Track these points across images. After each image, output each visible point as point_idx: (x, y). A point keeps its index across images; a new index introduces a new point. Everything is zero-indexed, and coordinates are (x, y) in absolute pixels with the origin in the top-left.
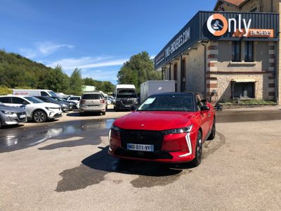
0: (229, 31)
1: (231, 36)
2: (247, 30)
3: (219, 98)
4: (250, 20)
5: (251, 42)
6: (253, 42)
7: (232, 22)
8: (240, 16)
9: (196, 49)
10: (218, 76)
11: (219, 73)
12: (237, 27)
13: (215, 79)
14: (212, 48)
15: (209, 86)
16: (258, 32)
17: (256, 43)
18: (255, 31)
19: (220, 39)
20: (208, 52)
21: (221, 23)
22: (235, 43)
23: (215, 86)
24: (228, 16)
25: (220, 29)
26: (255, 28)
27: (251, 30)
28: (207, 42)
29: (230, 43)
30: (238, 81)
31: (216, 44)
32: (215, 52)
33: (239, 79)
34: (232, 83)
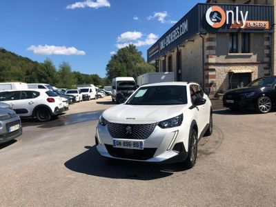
0: (227, 23)
1: (228, 28)
2: (244, 22)
3: (218, 88)
4: (247, 12)
5: (247, 33)
6: (249, 33)
7: (230, 14)
8: (237, 7)
9: (193, 41)
10: (216, 68)
11: (217, 64)
12: (235, 19)
13: (214, 70)
14: (210, 40)
15: (207, 77)
16: (254, 24)
17: (252, 35)
18: (252, 23)
19: (219, 31)
20: (207, 44)
21: (219, 15)
22: (232, 34)
23: (214, 77)
24: (225, 8)
25: (219, 21)
26: (252, 20)
27: (248, 22)
28: (205, 34)
29: (228, 35)
30: (236, 71)
31: (214, 36)
32: (214, 44)
33: (237, 70)
34: (230, 74)
